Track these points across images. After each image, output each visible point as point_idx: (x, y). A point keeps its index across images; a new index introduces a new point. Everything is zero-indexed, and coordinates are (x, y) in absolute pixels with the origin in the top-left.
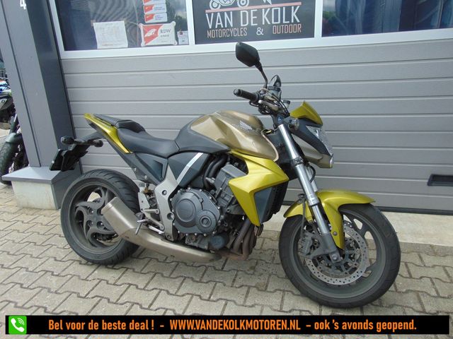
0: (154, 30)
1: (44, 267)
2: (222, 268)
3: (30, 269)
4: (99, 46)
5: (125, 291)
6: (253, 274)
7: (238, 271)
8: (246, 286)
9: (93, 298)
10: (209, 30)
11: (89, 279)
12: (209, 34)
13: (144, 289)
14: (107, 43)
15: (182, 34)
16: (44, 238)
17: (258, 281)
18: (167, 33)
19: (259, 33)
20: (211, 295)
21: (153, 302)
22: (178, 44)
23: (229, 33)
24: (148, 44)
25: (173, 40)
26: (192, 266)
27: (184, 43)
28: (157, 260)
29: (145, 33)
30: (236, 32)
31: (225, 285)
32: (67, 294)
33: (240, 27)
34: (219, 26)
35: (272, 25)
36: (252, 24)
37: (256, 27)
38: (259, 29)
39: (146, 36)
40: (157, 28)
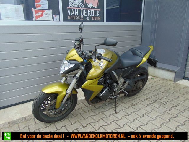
0: (41, 13)
4: (2, 17)
6: (125, 103)
8: (129, 106)
10: (69, 16)
12: (69, 17)
13: (108, 125)
15: (55, 16)
18: (48, 15)
20: (127, 113)
22: (54, 21)
23: (77, 18)
24: (37, 20)
26: (107, 111)
27: (56, 20)
29: (35, 14)
30: (79, 18)
31: (125, 109)
33: (81, 16)
34: (73, 14)
35: (91, 16)
36: (85, 15)
37: (86, 17)
38: (87, 18)
39: (36, 15)
40: (43, 12)
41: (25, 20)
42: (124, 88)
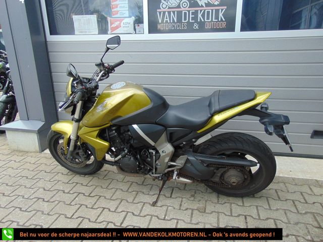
1: (36, 195)
2: (171, 196)
3: (26, 196)
4: (76, 32)
5: (101, 213)
6: (194, 200)
7: (182, 198)
8: (190, 209)
9: (77, 218)
10: (159, 24)
11: (73, 204)
12: (159, 27)
13: (115, 212)
14: (83, 31)
15: (139, 26)
16: (34, 173)
17: (198, 205)
18: (128, 25)
19: (195, 27)
20: (165, 216)
21: (123, 221)
22: (136, 33)
23: (174, 26)
24: (113, 32)
25: (132, 30)
26: (148, 194)
27: (140, 32)
28: (122, 190)
29: (112, 24)
30: (179, 26)
31: (174, 208)
32: (57, 215)
33: (181, 22)
34: (167, 21)
35: (205, 22)
36: (191, 21)
37: (193, 23)
38: (195, 25)
39: (112, 26)
40: (121, 21)
41: (99, 34)
42: (178, 168)
